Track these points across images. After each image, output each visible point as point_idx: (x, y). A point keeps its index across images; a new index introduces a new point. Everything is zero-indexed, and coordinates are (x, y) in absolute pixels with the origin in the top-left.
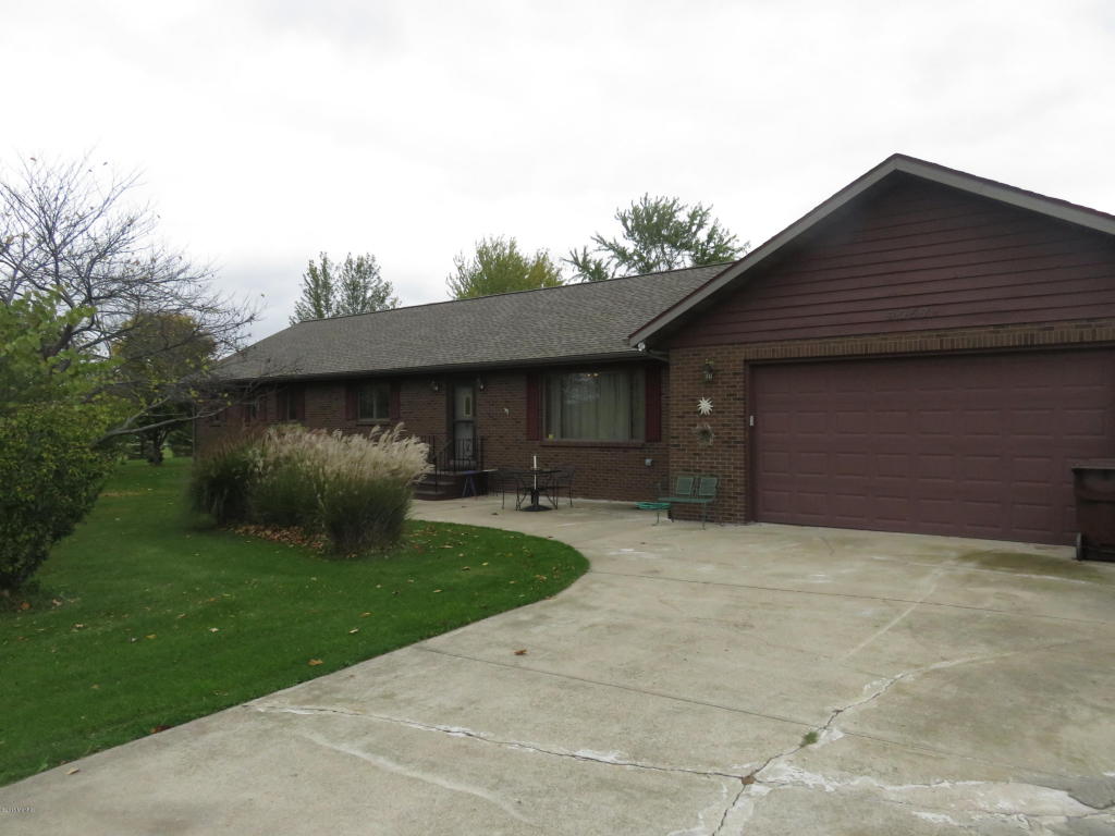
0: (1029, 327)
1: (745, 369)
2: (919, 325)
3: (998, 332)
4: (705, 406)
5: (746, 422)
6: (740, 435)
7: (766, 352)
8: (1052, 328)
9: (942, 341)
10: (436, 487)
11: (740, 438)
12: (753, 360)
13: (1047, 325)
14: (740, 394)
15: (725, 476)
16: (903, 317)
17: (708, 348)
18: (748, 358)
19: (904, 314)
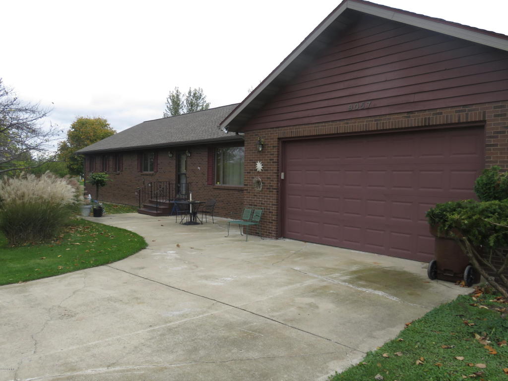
0: (427, 112)
1: (278, 144)
2: (364, 114)
3: (409, 117)
4: (259, 166)
5: (279, 176)
6: (274, 184)
7: (288, 133)
8: (441, 113)
9: (377, 124)
10: (157, 209)
11: (275, 186)
12: (284, 138)
13: (438, 111)
14: (275, 159)
15: (267, 209)
16: (357, 108)
17: (261, 131)
18: (280, 137)
19: (356, 106)
